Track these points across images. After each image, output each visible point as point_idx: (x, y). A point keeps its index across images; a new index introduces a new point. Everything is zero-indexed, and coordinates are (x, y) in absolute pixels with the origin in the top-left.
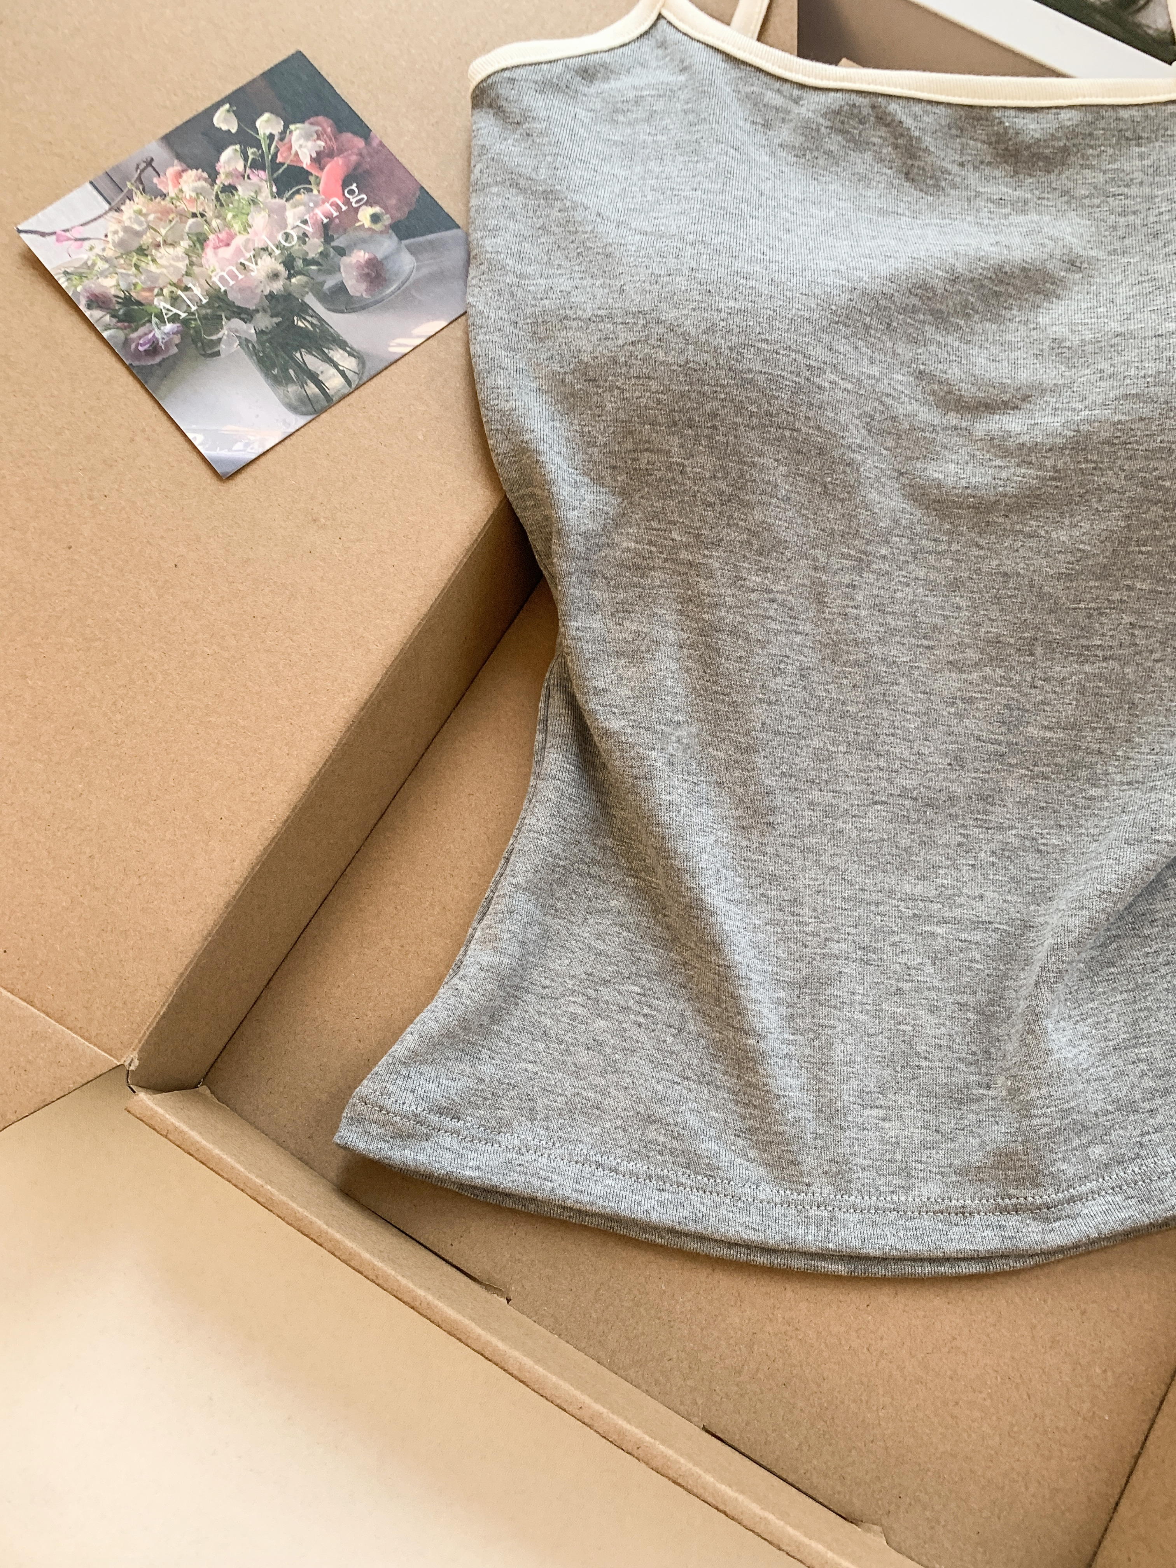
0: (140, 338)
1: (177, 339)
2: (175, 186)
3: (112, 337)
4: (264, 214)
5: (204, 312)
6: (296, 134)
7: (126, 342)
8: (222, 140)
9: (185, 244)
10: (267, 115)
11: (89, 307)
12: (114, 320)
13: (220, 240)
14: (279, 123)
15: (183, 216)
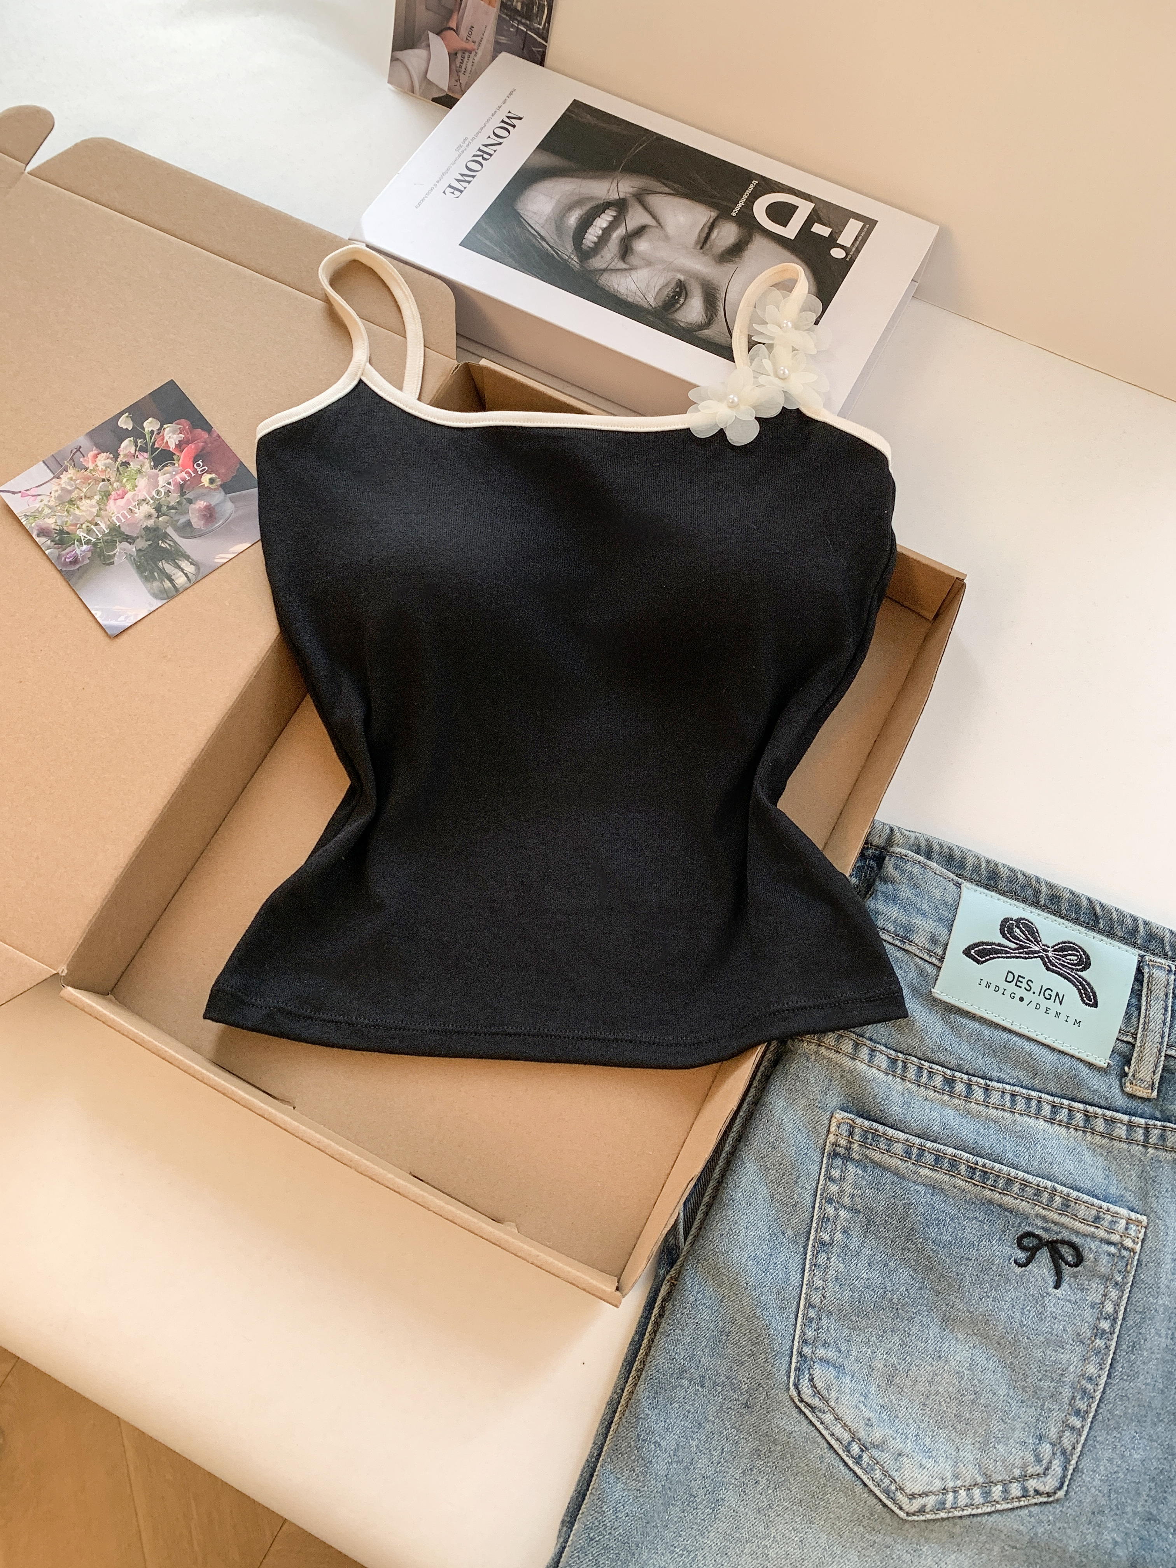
0: (68, 554)
1: (89, 555)
2: (93, 463)
3: (51, 553)
4: (145, 479)
5: (106, 538)
6: (167, 430)
7: (59, 556)
8: (122, 435)
9: (97, 497)
10: (150, 419)
11: (38, 536)
12: (53, 543)
13: (119, 495)
14: (157, 424)
15: (97, 481)
